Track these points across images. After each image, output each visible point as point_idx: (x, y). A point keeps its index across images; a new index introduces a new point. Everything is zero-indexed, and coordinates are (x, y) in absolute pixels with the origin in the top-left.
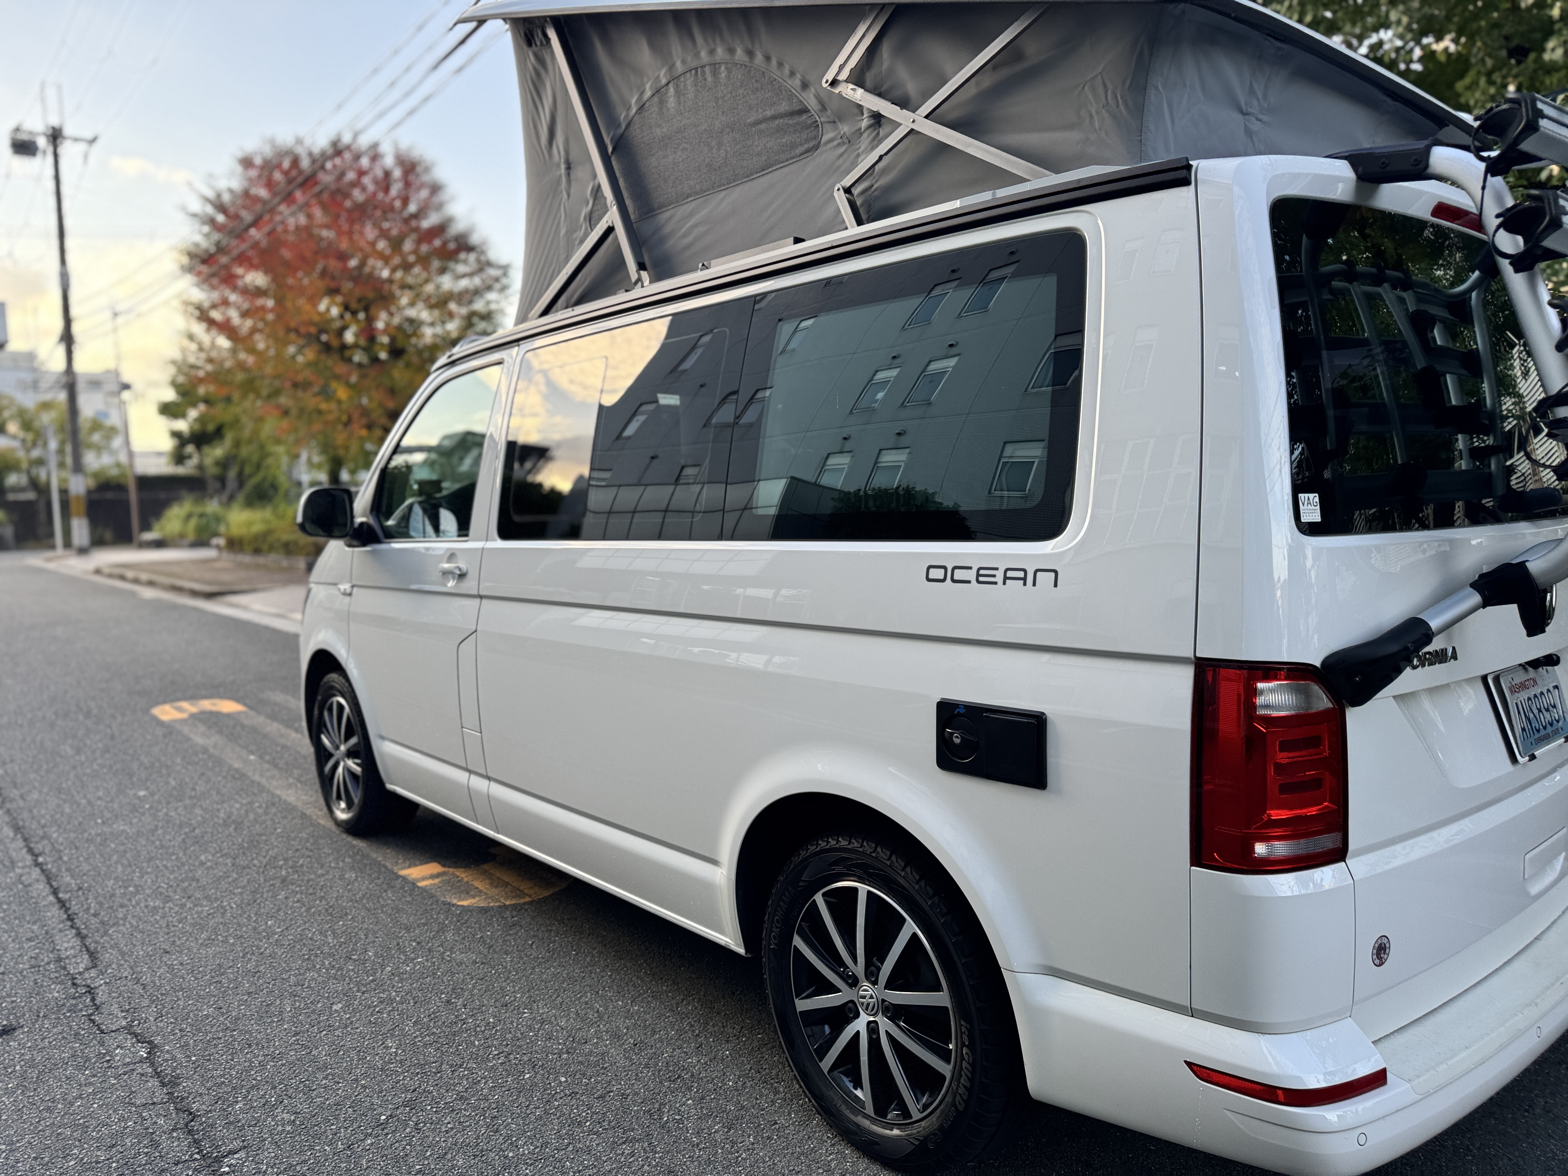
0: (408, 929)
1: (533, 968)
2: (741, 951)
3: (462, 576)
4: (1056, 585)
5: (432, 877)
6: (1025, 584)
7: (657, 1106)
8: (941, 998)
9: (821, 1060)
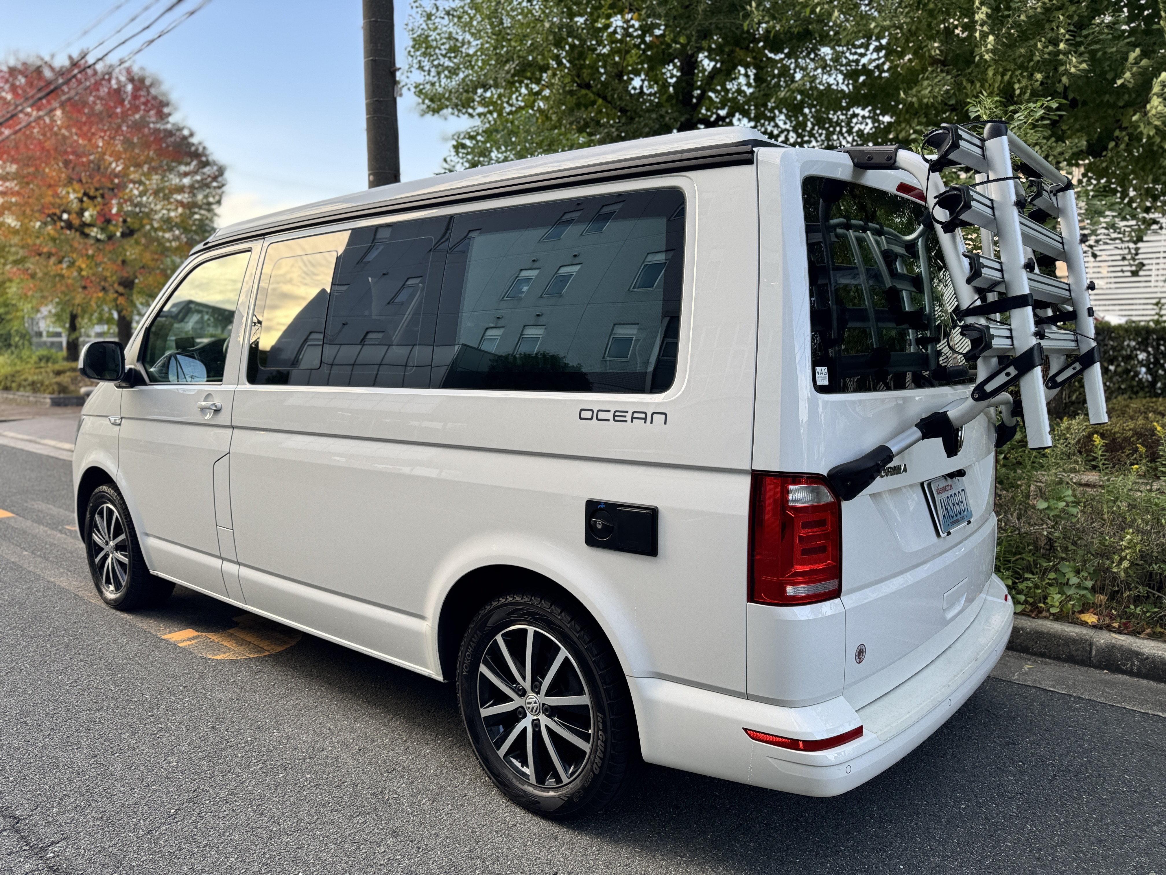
0: (174, 678)
1: (277, 701)
2: (440, 678)
3: (217, 411)
4: (665, 423)
5: (189, 639)
6: (645, 422)
7: (380, 790)
8: (584, 700)
9: (498, 749)
